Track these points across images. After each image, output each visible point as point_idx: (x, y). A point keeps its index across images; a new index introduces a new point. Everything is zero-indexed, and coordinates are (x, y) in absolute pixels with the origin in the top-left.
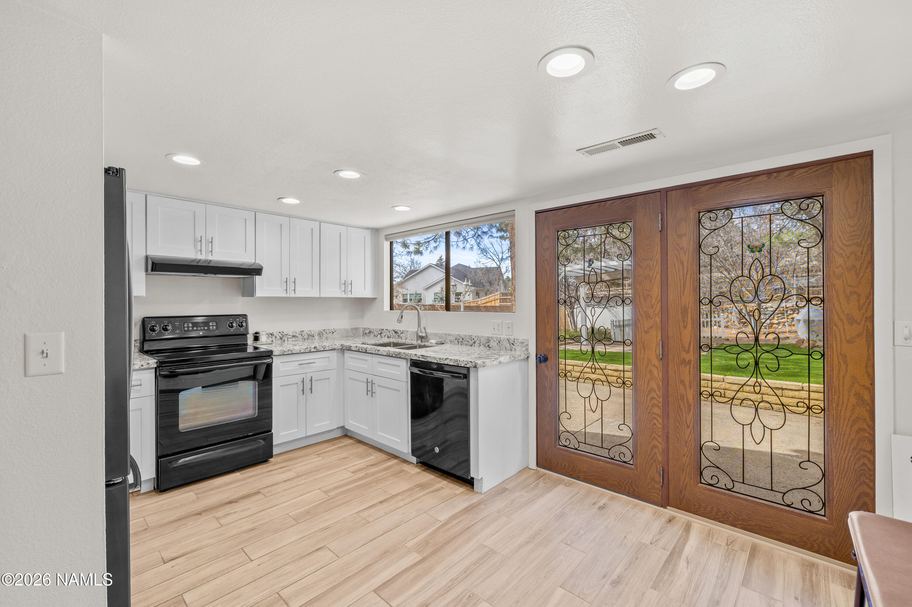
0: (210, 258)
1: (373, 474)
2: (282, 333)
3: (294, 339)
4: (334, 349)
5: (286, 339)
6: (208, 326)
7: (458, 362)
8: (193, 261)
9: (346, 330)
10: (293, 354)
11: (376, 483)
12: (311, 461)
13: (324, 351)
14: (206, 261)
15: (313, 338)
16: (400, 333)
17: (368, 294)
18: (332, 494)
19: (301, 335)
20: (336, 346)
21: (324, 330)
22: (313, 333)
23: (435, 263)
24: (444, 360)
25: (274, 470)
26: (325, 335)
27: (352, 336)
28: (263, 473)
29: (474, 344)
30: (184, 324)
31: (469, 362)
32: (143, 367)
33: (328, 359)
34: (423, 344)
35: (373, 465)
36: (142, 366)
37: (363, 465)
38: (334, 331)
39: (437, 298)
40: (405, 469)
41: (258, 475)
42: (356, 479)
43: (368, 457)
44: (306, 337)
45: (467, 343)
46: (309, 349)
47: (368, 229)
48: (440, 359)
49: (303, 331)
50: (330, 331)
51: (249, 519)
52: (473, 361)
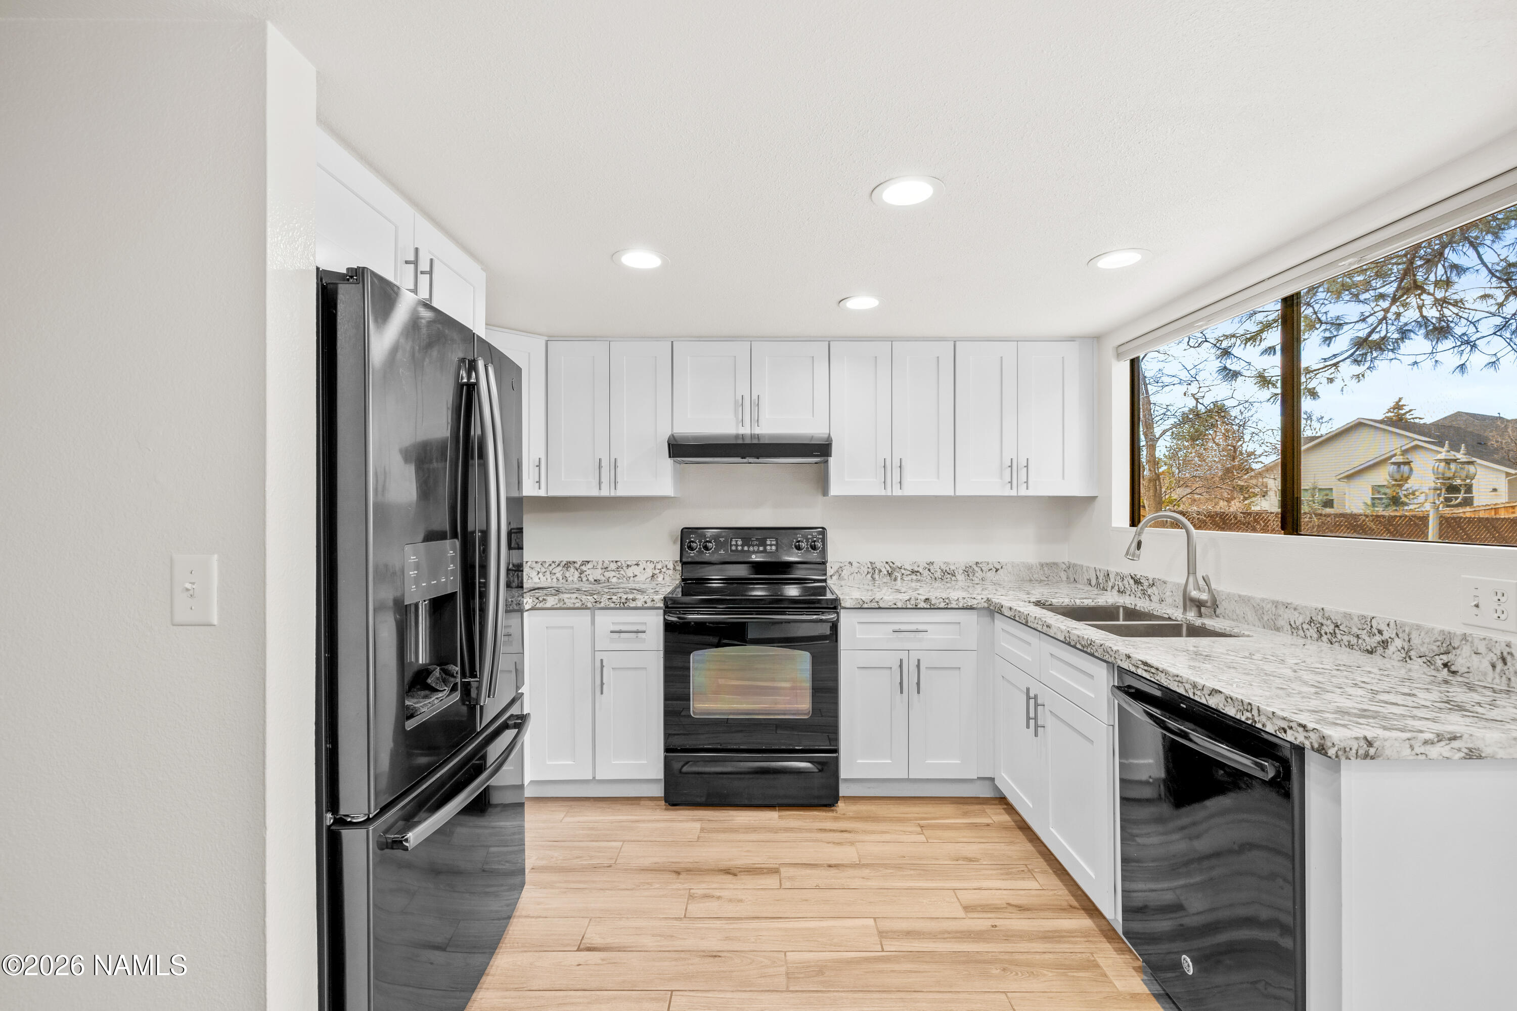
0: (757, 431)
1: (1009, 936)
2: (891, 565)
3: (914, 577)
4: (971, 608)
5: (899, 576)
6: (765, 545)
7: (1255, 712)
8: (737, 436)
9: (1029, 568)
10: (880, 608)
11: (1004, 970)
12: (904, 838)
13: (947, 608)
14: (752, 436)
15: (953, 578)
16: (1146, 584)
17: (1074, 488)
18: (892, 946)
19: (929, 570)
20: (975, 602)
21: (977, 563)
22: (953, 568)
23: (1380, 417)
24: (1206, 692)
25: (831, 830)
26: (979, 574)
27: (1041, 581)
28: (810, 830)
29: (1380, 650)
30: (731, 540)
31: (1294, 725)
32: (646, 605)
33: (958, 626)
34: (1198, 622)
35: (1021, 908)
36: (646, 602)
37: (999, 898)
38: (998, 567)
39: (1381, 499)
40: (1101, 962)
41: (800, 830)
42: (962, 932)
43: (1023, 879)
44: (938, 574)
45: (1354, 641)
46: (913, 602)
47: (1072, 339)
48: (1194, 686)
49: (932, 563)
50: (991, 566)
51: (727, 926)
52: (1310, 726)
